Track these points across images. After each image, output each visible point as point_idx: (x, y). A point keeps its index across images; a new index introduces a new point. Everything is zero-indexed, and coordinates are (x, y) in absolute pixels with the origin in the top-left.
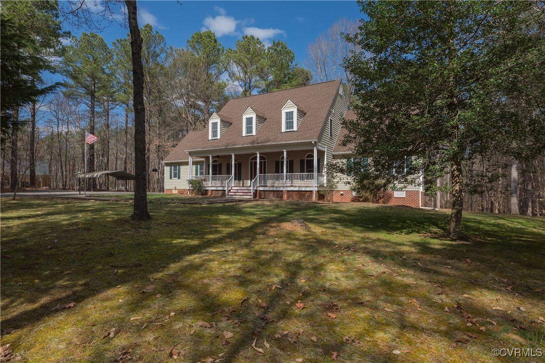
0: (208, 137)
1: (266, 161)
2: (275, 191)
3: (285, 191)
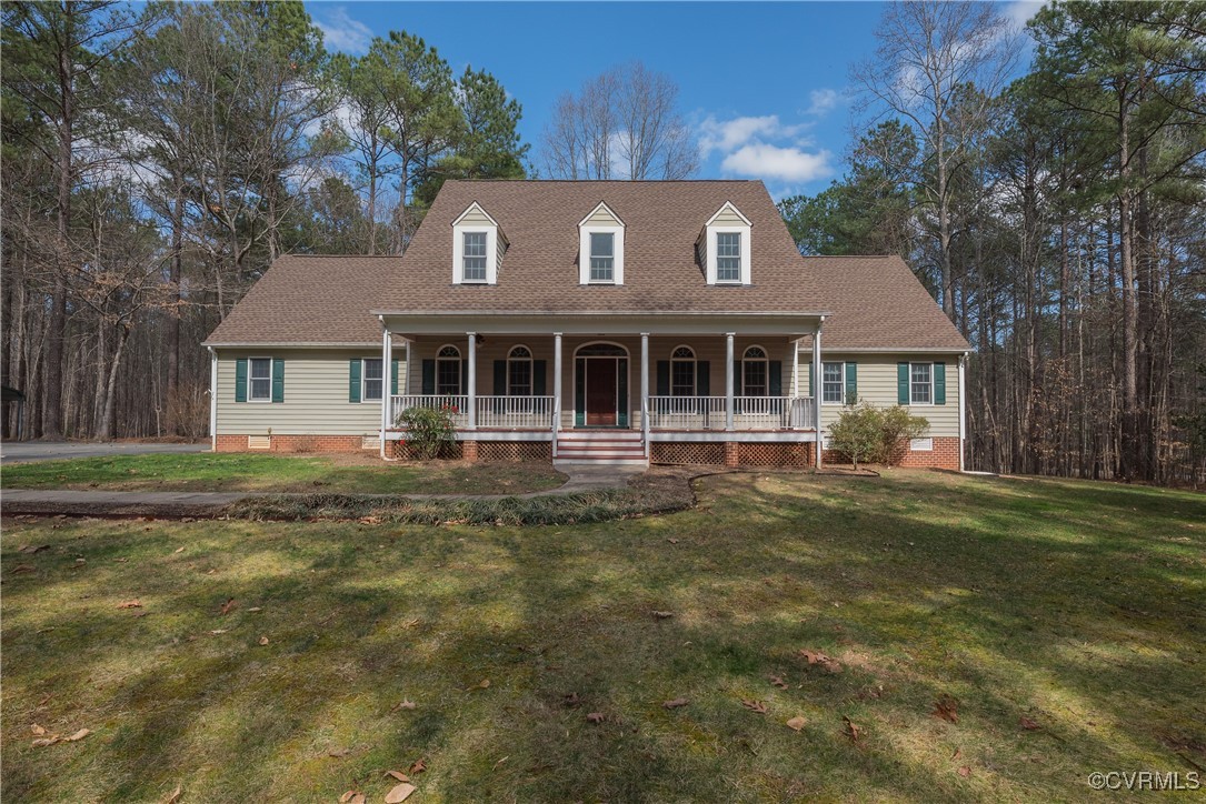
0: (450, 275)
1: (629, 358)
2: (697, 443)
3: (733, 443)
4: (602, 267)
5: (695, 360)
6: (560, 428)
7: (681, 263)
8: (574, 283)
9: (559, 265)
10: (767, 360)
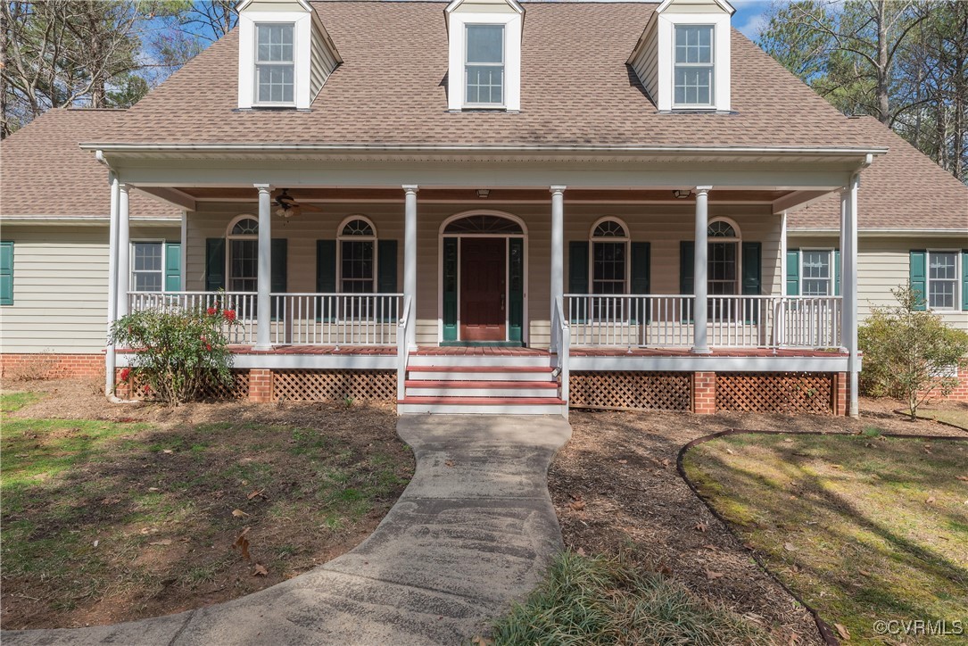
0: (232, 93)
1: (525, 237)
2: (646, 373)
3: (707, 374)
4: (485, 81)
5: (627, 240)
6: (412, 347)
7: (609, 85)
8: (439, 108)
9: (415, 86)
10: (739, 240)
